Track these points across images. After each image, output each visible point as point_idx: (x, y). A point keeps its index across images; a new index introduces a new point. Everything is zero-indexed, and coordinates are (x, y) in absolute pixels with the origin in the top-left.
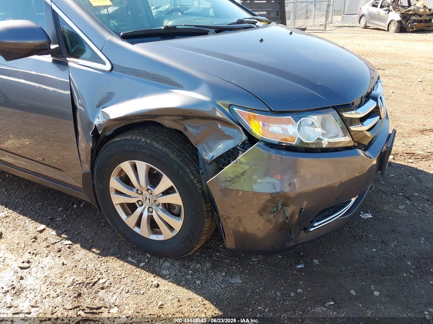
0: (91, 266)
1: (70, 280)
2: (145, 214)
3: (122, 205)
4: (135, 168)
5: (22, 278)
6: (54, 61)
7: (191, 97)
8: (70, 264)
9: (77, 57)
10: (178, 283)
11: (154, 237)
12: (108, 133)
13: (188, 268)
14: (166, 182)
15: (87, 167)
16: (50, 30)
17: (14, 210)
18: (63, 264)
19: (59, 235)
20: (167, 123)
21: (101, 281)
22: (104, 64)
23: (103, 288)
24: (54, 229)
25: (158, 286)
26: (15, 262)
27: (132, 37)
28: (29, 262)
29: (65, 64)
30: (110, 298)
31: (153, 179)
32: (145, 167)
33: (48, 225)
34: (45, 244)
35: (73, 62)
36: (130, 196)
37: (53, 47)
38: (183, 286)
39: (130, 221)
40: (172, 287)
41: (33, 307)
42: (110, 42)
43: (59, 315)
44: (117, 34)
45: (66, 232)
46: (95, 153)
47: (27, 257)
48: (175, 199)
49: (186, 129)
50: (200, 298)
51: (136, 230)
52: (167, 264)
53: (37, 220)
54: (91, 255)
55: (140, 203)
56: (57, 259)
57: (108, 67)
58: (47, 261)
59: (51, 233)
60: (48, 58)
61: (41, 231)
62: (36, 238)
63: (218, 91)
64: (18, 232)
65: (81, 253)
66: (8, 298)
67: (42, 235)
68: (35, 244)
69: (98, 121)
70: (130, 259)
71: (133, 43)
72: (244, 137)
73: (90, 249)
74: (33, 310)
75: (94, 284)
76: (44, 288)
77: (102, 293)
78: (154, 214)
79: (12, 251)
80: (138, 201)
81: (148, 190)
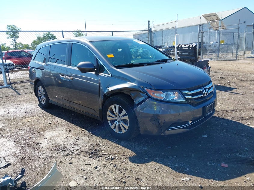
0: (98, 141)
1: (91, 143)
2: (117, 124)
3: (110, 121)
4: (115, 107)
5: (76, 142)
6: (95, 74)
7: (132, 84)
8: (91, 139)
9: (102, 73)
10: (125, 147)
11: (120, 133)
12: (108, 96)
13: (130, 144)
14: (124, 112)
15: (101, 107)
16: (95, 64)
17: (75, 124)
18: (89, 139)
19: (89, 132)
20: (125, 92)
21: (100, 144)
22: (109, 75)
23: (101, 146)
24: (87, 130)
25: (118, 147)
26: (74, 138)
27: (118, 67)
28: (79, 138)
29: (98, 74)
30: (102, 149)
31: (120, 111)
32: (118, 107)
33: (85, 129)
34: (84, 134)
35: (101, 74)
36: (113, 117)
37: (95, 69)
38: (127, 148)
39: (112, 127)
40: (123, 148)
41: (79, 148)
42: (112, 68)
43: (87, 150)
44: (114, 66)
45: (91, 131)
46: (104, 102)
47: (78, 137)
48: (126, 118)
49: (131, 94)
50: (131, 151)
51: (114, 130)
52: (123, 142)
53: (82, 128)
54: (98, 138)
55: (116, 120)
56: (87, 138)
57: (110, 76)
58: (85, 138)
59: (86, 132)
60: (94, 73)
61: (83, 131)
62: (81, 132)
63: (139, 83)
64: (75, 130)
65: (95, 137)
66: (72, 146)
67: (83, 132)
68: (81, 134)
69: (106, 92)
70: (111, 140)
71: (118, 69)
72: (147, 97)
73: (98, 137)
74: (79, 149)
75: (98, 145)
76: (83, 144)
77: (100, 147)
78: (120, 124)
79: (74, 135)
80: (115, 119)
81: (119, 115)
